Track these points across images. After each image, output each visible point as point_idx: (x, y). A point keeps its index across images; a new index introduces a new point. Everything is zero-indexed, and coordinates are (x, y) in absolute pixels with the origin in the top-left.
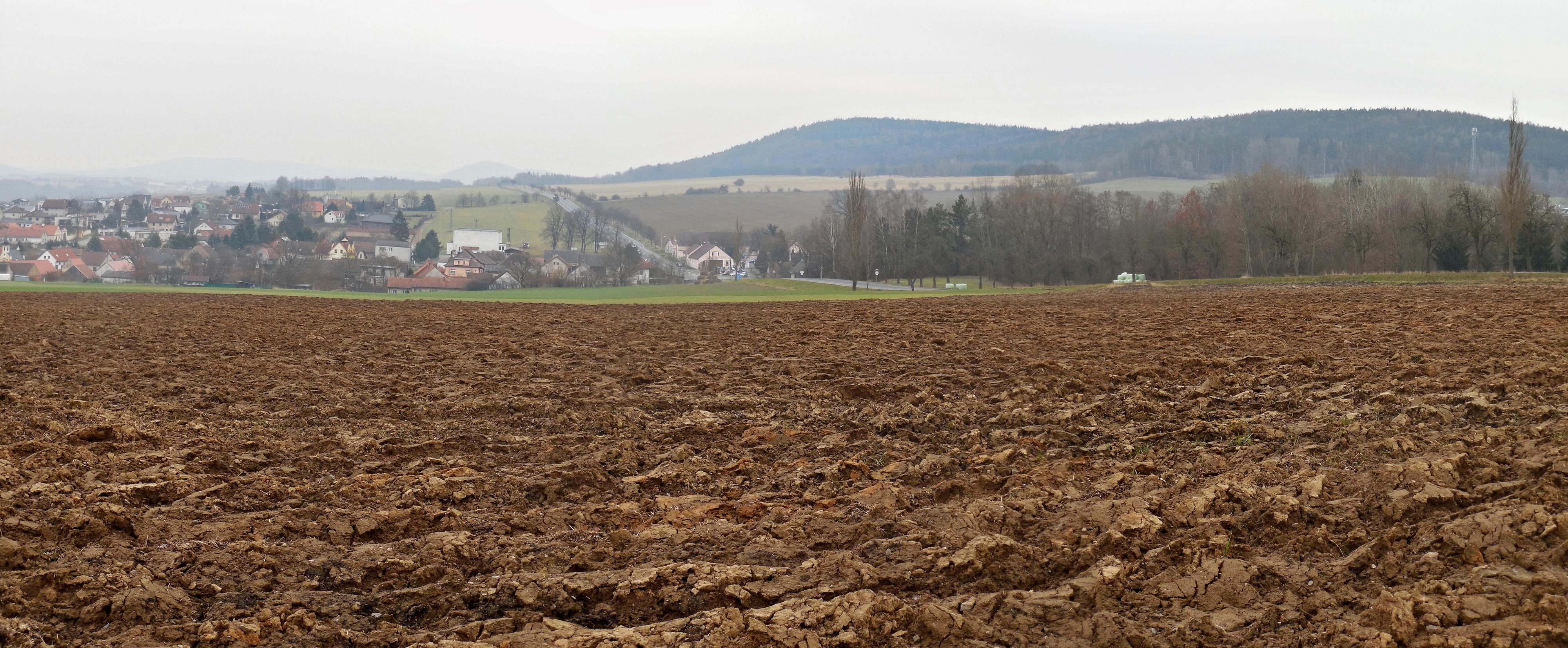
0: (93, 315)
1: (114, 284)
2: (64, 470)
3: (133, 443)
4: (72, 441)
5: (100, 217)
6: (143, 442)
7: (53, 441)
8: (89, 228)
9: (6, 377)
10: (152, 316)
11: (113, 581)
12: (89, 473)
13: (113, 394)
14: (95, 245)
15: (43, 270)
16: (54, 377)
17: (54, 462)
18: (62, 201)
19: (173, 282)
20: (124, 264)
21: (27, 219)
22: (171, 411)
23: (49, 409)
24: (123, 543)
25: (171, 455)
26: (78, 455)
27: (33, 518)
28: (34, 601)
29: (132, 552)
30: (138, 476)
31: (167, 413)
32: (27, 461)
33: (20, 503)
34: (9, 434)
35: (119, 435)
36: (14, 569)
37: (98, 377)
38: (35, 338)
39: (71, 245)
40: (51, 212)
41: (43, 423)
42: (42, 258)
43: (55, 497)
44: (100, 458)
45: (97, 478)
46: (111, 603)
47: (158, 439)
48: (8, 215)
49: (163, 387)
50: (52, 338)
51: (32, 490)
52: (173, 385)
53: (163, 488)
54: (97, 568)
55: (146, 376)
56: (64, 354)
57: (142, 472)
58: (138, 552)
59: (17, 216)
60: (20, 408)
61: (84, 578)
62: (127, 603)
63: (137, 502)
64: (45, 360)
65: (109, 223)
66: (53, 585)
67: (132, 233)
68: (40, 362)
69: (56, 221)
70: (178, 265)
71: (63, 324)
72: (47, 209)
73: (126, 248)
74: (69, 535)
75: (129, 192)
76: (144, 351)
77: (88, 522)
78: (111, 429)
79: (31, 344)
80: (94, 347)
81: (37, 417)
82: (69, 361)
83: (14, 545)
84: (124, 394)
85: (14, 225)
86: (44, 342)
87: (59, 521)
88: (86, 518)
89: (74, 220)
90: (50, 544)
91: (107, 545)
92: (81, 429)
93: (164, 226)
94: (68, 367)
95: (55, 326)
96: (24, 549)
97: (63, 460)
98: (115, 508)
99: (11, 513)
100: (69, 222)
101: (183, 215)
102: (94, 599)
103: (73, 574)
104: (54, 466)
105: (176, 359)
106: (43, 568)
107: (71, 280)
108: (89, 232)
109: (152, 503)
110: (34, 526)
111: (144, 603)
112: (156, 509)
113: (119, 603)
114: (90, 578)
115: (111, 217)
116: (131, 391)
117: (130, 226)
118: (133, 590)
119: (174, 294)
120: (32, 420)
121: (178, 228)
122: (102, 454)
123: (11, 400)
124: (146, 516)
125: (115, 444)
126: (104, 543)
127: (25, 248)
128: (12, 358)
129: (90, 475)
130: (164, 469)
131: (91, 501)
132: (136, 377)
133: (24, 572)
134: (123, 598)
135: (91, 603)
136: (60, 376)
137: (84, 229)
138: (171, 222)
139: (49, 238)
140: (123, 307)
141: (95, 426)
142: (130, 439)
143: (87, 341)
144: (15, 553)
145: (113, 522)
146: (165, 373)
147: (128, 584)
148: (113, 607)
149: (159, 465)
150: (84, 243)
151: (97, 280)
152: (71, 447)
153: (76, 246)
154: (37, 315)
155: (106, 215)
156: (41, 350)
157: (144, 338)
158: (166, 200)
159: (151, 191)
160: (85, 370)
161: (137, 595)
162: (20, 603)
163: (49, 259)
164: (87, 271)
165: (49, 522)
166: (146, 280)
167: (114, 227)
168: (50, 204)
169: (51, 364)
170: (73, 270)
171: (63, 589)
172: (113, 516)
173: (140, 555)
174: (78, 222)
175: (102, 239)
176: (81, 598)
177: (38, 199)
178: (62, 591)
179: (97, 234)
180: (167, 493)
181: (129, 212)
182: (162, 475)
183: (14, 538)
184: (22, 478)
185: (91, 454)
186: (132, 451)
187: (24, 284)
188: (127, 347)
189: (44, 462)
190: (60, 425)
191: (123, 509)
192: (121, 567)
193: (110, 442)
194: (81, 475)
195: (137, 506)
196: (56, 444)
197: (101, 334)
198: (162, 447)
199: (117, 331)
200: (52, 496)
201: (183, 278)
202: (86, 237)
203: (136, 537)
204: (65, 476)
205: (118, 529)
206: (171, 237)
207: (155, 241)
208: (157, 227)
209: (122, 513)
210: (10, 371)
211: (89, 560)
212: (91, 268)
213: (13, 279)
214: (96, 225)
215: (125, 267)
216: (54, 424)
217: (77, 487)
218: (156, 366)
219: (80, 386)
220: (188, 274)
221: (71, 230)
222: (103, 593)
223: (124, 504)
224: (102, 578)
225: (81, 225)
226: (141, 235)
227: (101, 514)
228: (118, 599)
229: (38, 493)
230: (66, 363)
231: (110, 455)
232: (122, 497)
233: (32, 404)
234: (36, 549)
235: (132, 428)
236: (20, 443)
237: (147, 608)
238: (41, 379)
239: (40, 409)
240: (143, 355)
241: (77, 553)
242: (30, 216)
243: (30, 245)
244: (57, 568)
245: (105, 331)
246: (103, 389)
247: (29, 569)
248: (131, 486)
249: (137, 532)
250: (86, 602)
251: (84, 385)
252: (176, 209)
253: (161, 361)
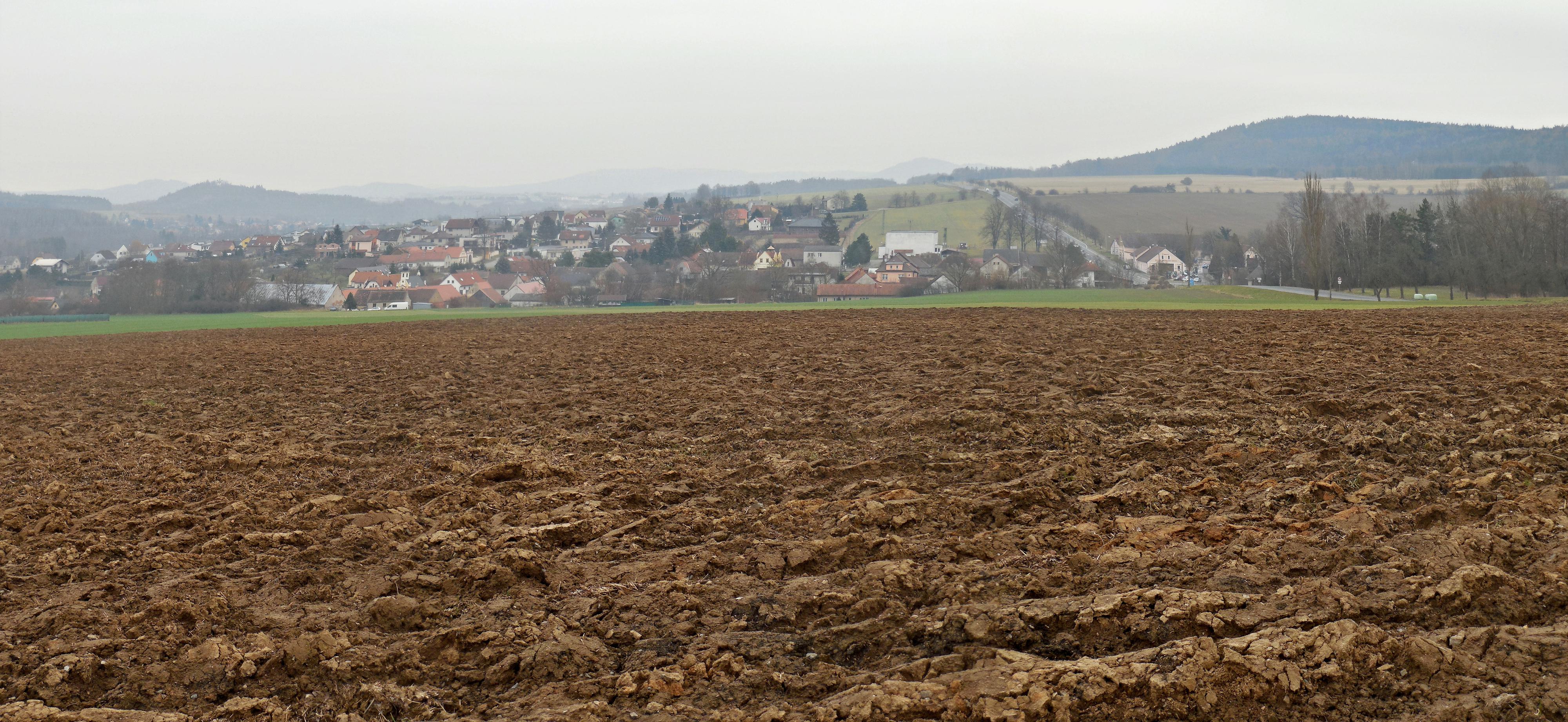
0: (501, 343)
1: (524, 307)
2: (468, 514)
3: (545, 480)
4: (477, 483)
5: (509, 236)
6: (555, 479)
7: (456, 484)
8: (497, 249)
9: (403, 415)
10: (565, 340)
11: (522, 635)
12: (495, 517)
13: (522, 428)
14: (503, 267)
15: (446, 296)
16: (458, 413)
17: (457, 506)
18: (467, 221)
19: (587, 303)
20: (535, 286)
21: (429, 241)
22: (585, 443)
23: (451, 448)
24: (533, 592)
25: (586, 491)
26: (483, 498)
27: (433, 571)
28: (433, 665)
29: (543, 601)
30: (550, 516)
31: (581, 446)
32: (427, 508)
33: (419, 555)
34: (408, 479)
35: (529, 473)
36: (411, 630)
37: (506, 410)
38: (437, 371)
39: (477, 267)
40: (455, 233)
41: (444, 465)
42: (445, 283)
43: (458, 546)
44: (508, 499)
45: (505, 521)
46: (520, 659)
47: (571, 474)
48: (408, 239)
49: (577, 417)
50: (455, 369)
51: (432, 540)
52: (588, 414)
53: (577, 528)
54: (504, 622)
55: (558, 406)
56: (468, 386)
57: (554, 512)
58: (550, 600)
59: (418, 238)
60: (420, 449)
61: (490, 634)
62: (538, 659)
63: (548, 545)
64: (448, 394)
65: (518, 242)
66: (456, 645)
67: (544, 252)
68: (442, 397)
69: (461, 242)
70: (593, 284)
71: (468, 353)
72: (451, 229)
73: (538, 268)
74: (473, 587)
75: (540, 209)
76: (556, 379)
77: (494, 572)
78: (520, 466)
79: (433, 377)
80: (502, 377)
81: (438, 457)
82: (474, 394)
83: (411, 602)
84: (535, 427)
85: (416, 249)
86: (447, 374)
87: (462, 572)
88: (492, 566)
89: (480, 241)
90: (452, 599)
91: (515, 596)
92: (487, 468)
93: (578, 243)
94: (473, 401)
95: (458, 357)
96: (422, 607)
97: (467, 503)
98: (524, 553)
99: (410, 566)
100: (475, 243)
101: (599, 231)
102: (500, 657)
103: (478, 630)
104: (457, 511)
105: (591, 385)
106: (444, 627)
107: (477, 306)
108: (497, 253)
109: (564, 546)
110: (434, 580)
111: (556, 657)
112: (570, 551)
113: (529, 659)
114: (496, 634)
115: (520, 236)
116: (542, 424)
117: (541, 245)
118: (544, 644)
119: (588, 316)
120: (432, 462)
121: (593, 245)
122: (510, 494)
123: (410, 440)
124: (558, 560)
125: (525, 483)
126: (513, 593)
127: (427, 273)
128: (410, 394)
129: (497, 518)
130: (579, 506)
131: (498, 548)
132: (548, 408)
133: (422, 633)
134: (533, 653)
135: (498, 661)
136: (464, 411)
137: (492, 250)
138: (586, 239)
139: (453, 261)
140: (534, 333)
141: (503, 464)
142: (541, 476)
143: (494, 371)
144: (413, 612)
145: (523, 569)
146: (579, 402)
147: (539, 637)
148: (522, 664)
149: (572, 503)
150: (491, 265)
151: (505, 304)
152: (476, 489)
153: (483, 268)
154: (439, 346)
155: (516, 234)
156: (443, 384)
157: (556, 365)
158: (580, 215)
159: (563, 207)
160: (492, 402)
161: (549, 649)
162: (418, 668)
163: (453, 284)
164: (494, 295)
165: (451, 574)
166: (558, 302)
167: (524, 246)
168: (454, 224)
169: (454, 399)
170: (479, 295)
171: (467, 648)
172: (523, 562)
173: (551, 604)
174: (484, 243)
175: (511, 260)
176: (487, 656)
177: (441, 219)
178: (465, 651)
179: (505, 255)
180: (581, 533)
181: (540, 230)
182: (575, 513)
183: (411, 594)
184: (421, 527)
185: (499, 495)
186: (543, 489)
187: (425, 311)
188: (538, 375)
189: (446, 507)
190: (464, 465)
191: (533, 554)
192: (531, 619)
193: (519, 481)
194: (487, 519)
195: (548, 549)
196: (460, 487)
197: (510, 363)
198: (576, 483)
199: (527, 359)
200: (454, 544)
201: (598, 298)
202: (493, 259)
203: (548, 584)
204: (469, 521)
205: (528, 576)
206: (586, 255)
207: (568, 259)
208: (570, 244)
209: (532, 559)
210: (408, 409)
211: (495, 614)
212: (499, 291)
213: (411, 307)
214: (505, 245)
215: (536, 289)
216: (458, 465)
217: (483, 533)
218: (569, 394)
219: (486, 421)
220: (604, 293)
221: (477, 252)
222: (511, 650)
223: (535, 548)
224: (510, 633)
225: (488, 246)
226: (553, 254)
227: (509, 561)
228: (527, 655)
229: (438, 543)
230: (471, 396)
231: (519, 495)
232: (532, 540)
233: (433, 444)
234: (436, 606)
235: (543, 464)
236: (419, 488)
237: (559, 663)
238: (443, 415)
239: (442, 449)
240: (555, 383)
241: (482, 607)
242: (432, 237)
243: (431, 269)
244: (460, 625)
245: (513, 359)
246: (511, 423)
247: (428, 629)
248: (542, 528)
249: (548, 579)
250: (492, 661)
251: (490, 419)
252: (591, 224)
253: (575, 389)
